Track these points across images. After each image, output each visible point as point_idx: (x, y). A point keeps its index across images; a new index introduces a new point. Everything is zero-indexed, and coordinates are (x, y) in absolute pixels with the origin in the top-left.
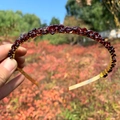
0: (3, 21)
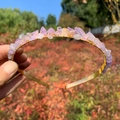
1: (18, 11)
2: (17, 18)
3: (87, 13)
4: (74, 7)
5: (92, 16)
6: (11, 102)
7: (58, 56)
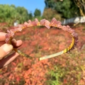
1: (14, 6)
2: (13, 11)
3: (63, 8)
4: (54, 3)
5: (66, 10)
6: (7, 72)
7: (41, 39)
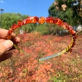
0: (10, 20)
